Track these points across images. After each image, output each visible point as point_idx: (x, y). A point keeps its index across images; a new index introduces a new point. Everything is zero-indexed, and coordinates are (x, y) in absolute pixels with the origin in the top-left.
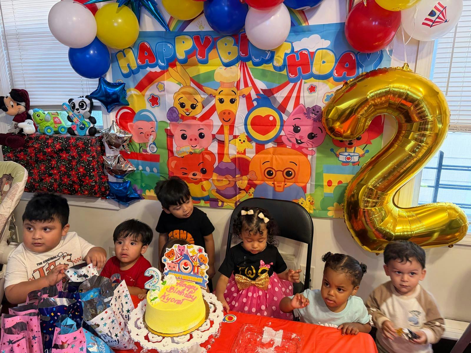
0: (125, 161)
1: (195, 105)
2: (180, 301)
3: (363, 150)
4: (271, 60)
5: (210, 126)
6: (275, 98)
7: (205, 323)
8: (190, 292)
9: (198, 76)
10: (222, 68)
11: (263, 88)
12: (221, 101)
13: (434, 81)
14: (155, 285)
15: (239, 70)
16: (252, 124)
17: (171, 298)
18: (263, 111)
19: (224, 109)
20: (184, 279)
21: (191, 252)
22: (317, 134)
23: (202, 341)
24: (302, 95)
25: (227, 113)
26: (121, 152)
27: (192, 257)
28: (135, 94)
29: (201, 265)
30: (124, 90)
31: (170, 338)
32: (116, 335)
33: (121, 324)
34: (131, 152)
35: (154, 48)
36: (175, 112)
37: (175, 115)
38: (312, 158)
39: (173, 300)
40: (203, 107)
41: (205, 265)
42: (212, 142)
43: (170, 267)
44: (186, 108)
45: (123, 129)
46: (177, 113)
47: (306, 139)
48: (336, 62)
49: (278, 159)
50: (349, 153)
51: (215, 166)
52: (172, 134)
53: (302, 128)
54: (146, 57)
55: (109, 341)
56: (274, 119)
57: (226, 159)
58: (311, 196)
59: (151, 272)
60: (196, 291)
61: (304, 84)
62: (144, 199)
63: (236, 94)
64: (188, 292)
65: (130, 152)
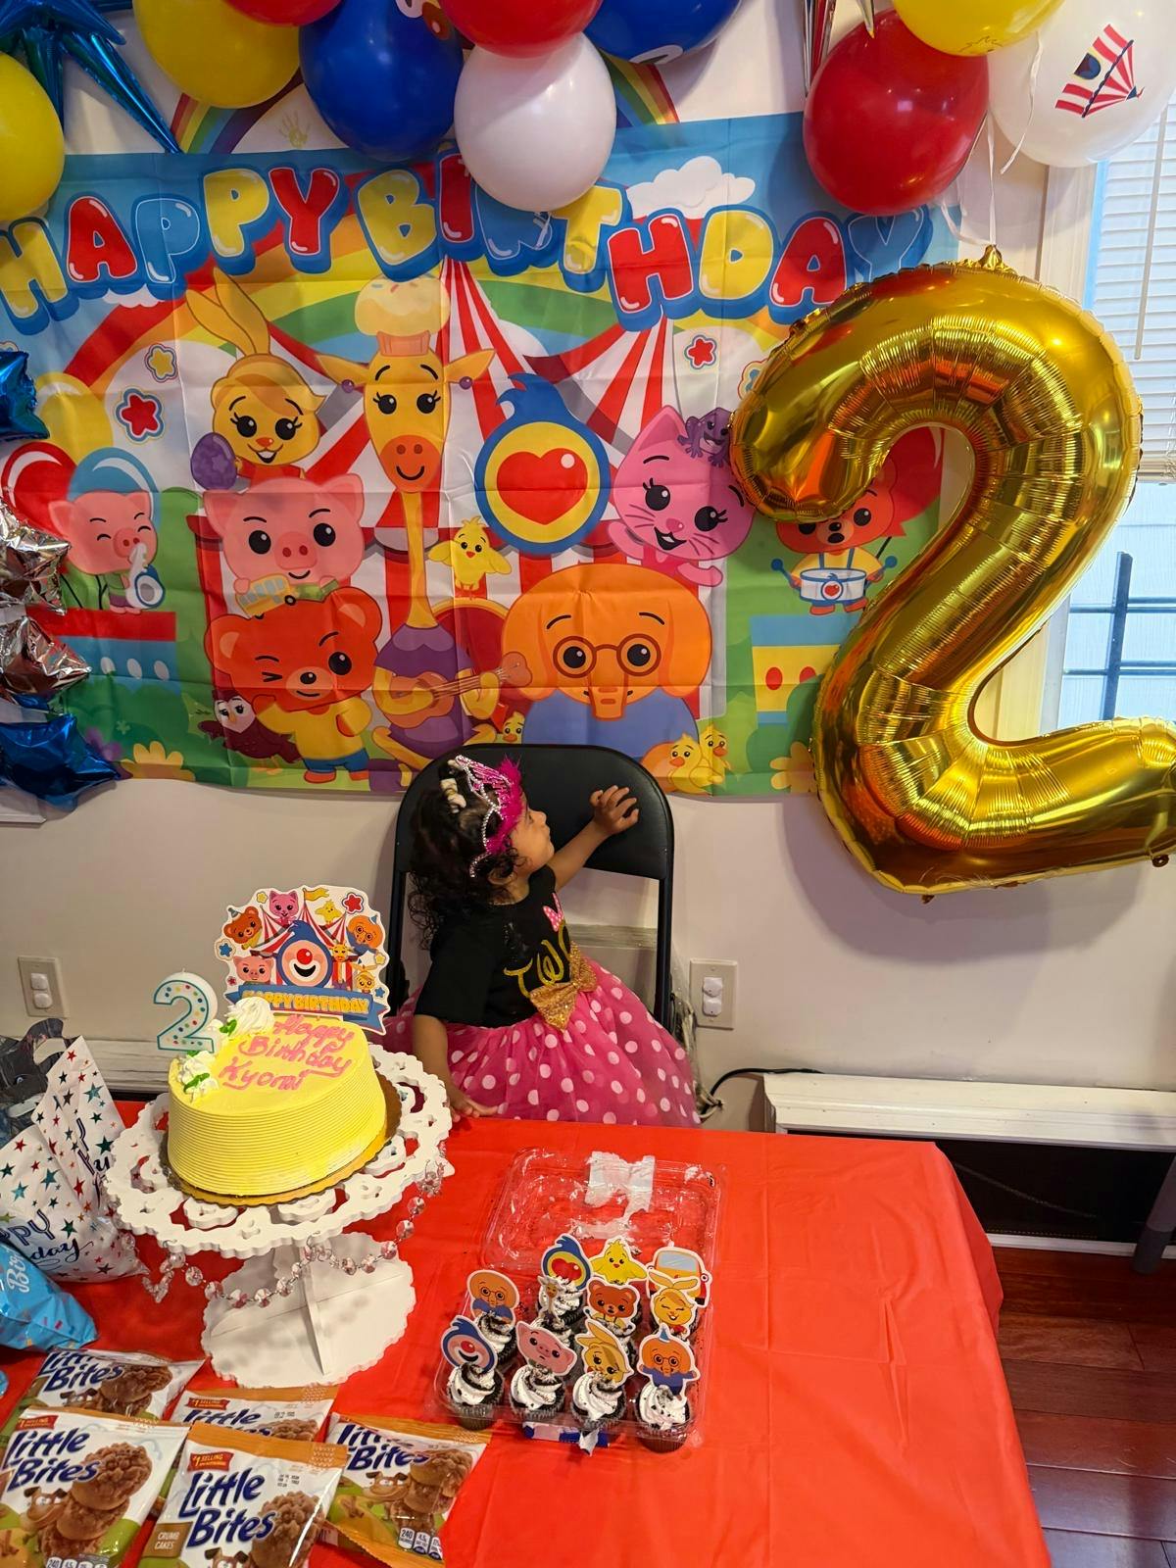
0: (49, 642)
1: (293, 423)
2: (293, 1078)
3: (878, 557)
4: (553, 251)
5: (353, 499)
6: (576, 389)
7: (389, 1149)
8: (327, 1048)
9: (298, 314)
10: (380, 286)
11: (534, 354)
12: (386, 405)
13: (1097, 312)
14: (196, 1035)
15: (443, 290)
16: (503, 486)
17: (256, 1074)
18: (539, 438)
19: (395, 434)
20: (301, 1007)
21: (318, 912)
22: (724, 512)
23: (381, 1207)
24: (667, 372)
25: (410, 449)
26: (31, 611)
27: (324, 928)
28: (68, 396)
29: (360, 954)
30: (26, 377)
31: (264, 1208)
32: (69, 1228)
33: (83, 1187)
34: (70, 611)
35: (125, 221)
36: (221, 451)
37: (219, 464)
38: (712, 594)
39: (267, 1078)
40: (323, 430)
41: (374, 951)
42: (365, 557)
43: (245, 970)
44: (258, 435)
45: (30, 525)
46: (229, 456)
47: (689, 530)
48: (776, 256)
49: (599, 605)
50: (834, 572)
51: (381, 643)
52: (215, 534)
53: (676, 493)
54: (101, 255)
55: (41, 1250)
56: (579, 463)
57: (419, 617)
58: (715, 728)
59: (178, 989)
60: (347, 1043)
61: (674, 333)
62: (130, 776)
63: (436, 377)
64: (319, 1049)
65: (63, 607)
